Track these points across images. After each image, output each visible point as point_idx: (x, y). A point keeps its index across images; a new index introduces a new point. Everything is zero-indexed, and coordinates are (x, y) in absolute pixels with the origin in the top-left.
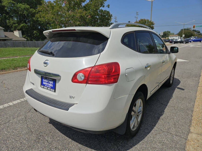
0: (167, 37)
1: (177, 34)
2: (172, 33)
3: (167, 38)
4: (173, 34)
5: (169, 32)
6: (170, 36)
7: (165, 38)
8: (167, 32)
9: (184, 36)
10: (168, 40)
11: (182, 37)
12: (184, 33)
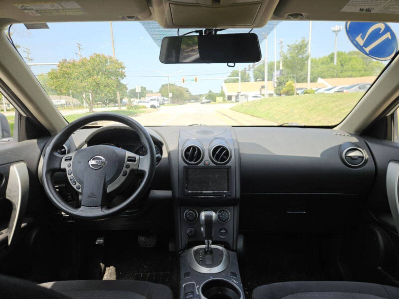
0: (143, 96)
1: (158, 93)
2: (149, 91)
4: (152, 92)
5: (145, 89)
6: (147, 95)
7: (140, 98)
9: (171, 95)
11: (168, 97)
12: (170, 91)
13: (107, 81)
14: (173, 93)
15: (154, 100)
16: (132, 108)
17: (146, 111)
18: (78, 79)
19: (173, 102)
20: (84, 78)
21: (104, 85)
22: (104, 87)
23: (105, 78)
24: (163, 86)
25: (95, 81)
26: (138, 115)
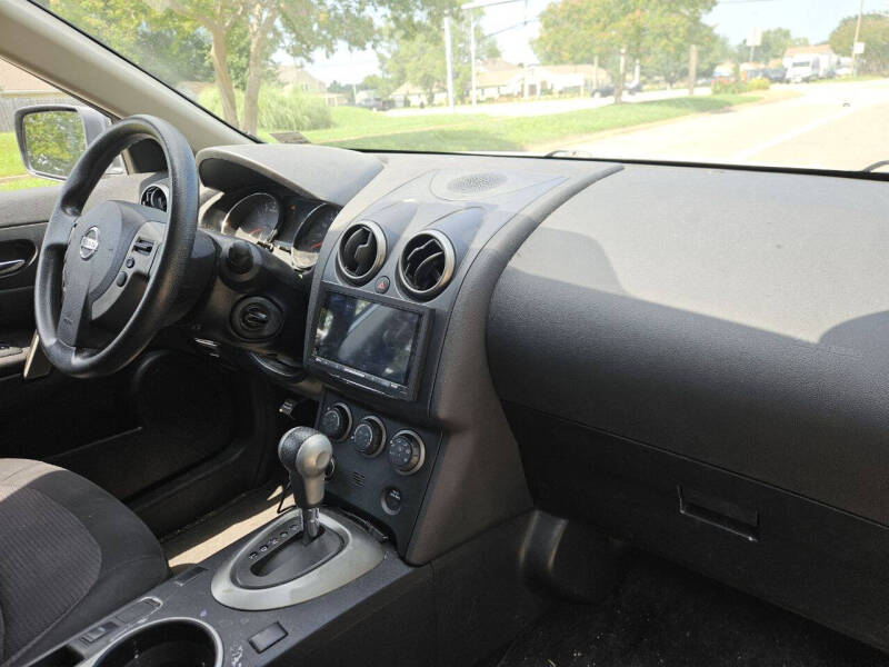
0: (776, 57)
1: (825, 43)
2: (799, 40)
3: (773, 64)
4: (805, 43)
5: (786, 34)
6: (789, 51)
7: (767, 61)
8: (776, 32)
9: (859, 48)
10: (777, 71)
11: (850, 55)
12: (860, 36)
13: (664, 21)
14: (868, 42)
15: (802, 64)
16: (726, 91)
17: (760, 98)
18: (598, 21)
19: (863, 71)
20: (613, 19)
21: (657, 31)
22: (654, 39)
23: (662, 15)
24: (845, 22)
25: (633, 24)
26: (732, 108)
